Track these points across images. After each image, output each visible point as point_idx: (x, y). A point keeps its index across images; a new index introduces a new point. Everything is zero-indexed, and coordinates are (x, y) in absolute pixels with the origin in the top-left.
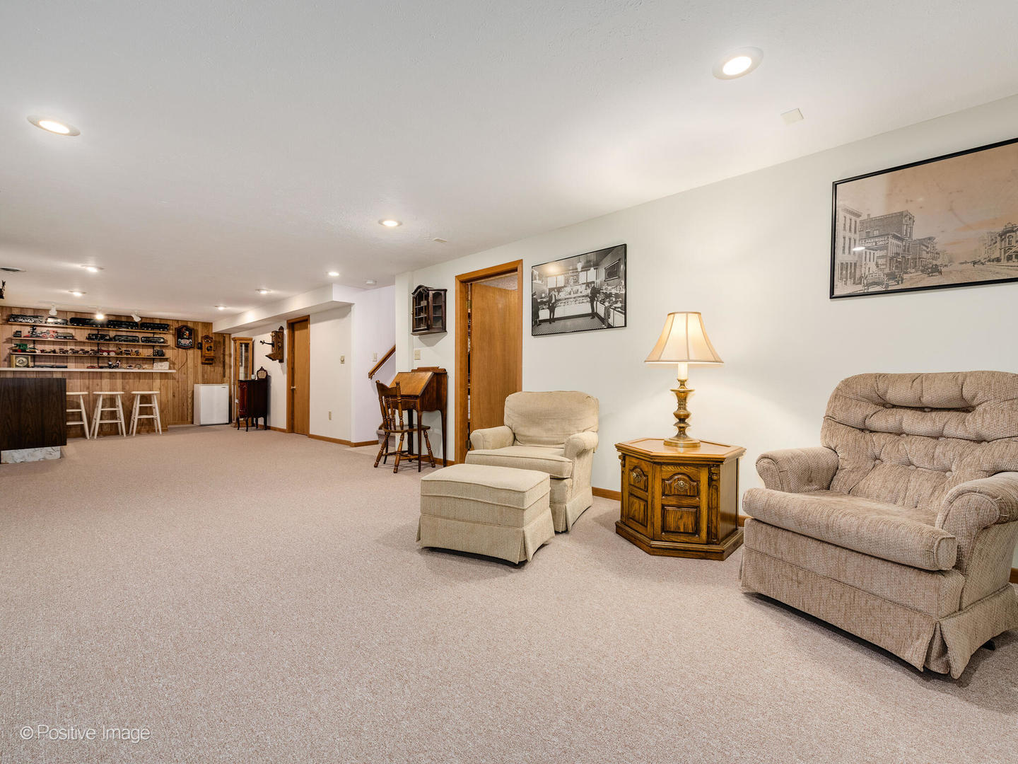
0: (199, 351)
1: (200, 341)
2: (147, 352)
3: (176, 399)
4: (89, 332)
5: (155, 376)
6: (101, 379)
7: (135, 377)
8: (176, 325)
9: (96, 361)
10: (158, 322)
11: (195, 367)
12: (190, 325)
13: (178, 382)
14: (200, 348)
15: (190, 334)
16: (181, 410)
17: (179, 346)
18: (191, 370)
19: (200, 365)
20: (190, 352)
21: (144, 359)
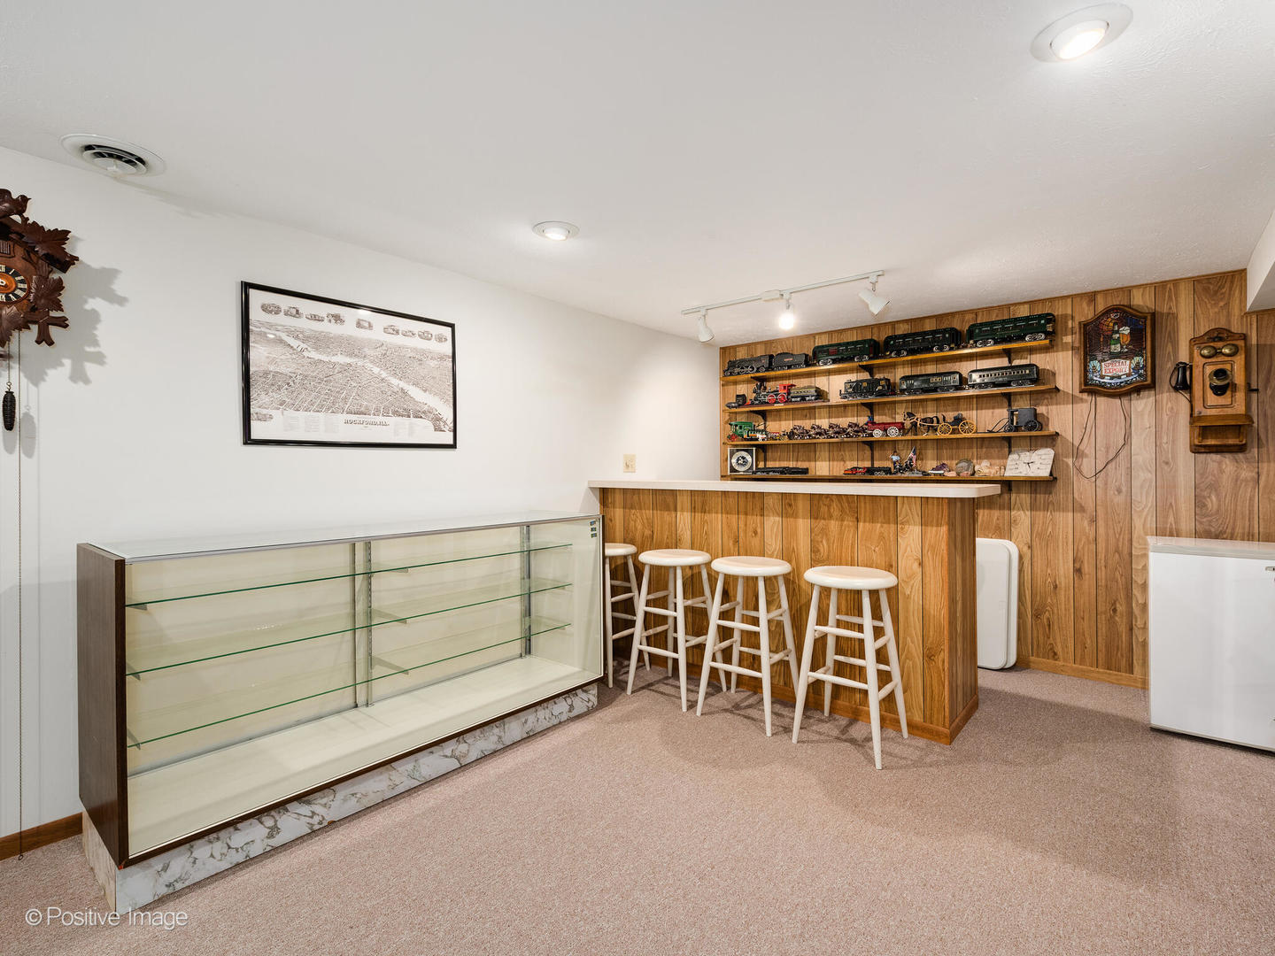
0: (1182, 400)
1: (1183, 357)
2: (991, 419)
3: (1088, 582)
4: (853, 377)
5: (903, 510)
6: (762, 515)
7: (842, 510)
8: (1086, 313)
9: (868, 453)
10: (1024, 312)
11: (1163, 463)
12: (1141, 301)
13: (1094, 520)
14: (1184, 386)
15: (1137, 337)
16: (1103, 630)
17: (1091, 388)
18: (1143, 477)
19: (1185, 461)
20: (1142, 405)
21: (982, 442)
